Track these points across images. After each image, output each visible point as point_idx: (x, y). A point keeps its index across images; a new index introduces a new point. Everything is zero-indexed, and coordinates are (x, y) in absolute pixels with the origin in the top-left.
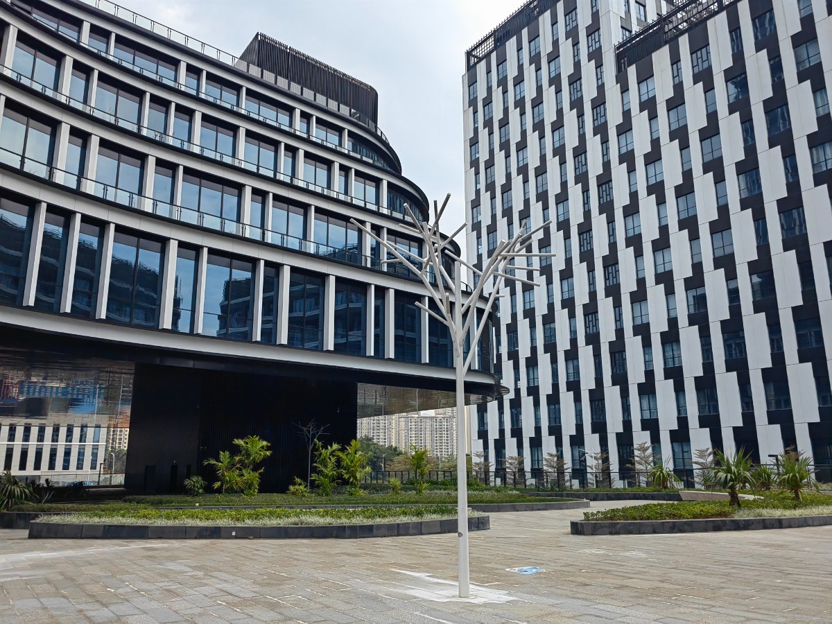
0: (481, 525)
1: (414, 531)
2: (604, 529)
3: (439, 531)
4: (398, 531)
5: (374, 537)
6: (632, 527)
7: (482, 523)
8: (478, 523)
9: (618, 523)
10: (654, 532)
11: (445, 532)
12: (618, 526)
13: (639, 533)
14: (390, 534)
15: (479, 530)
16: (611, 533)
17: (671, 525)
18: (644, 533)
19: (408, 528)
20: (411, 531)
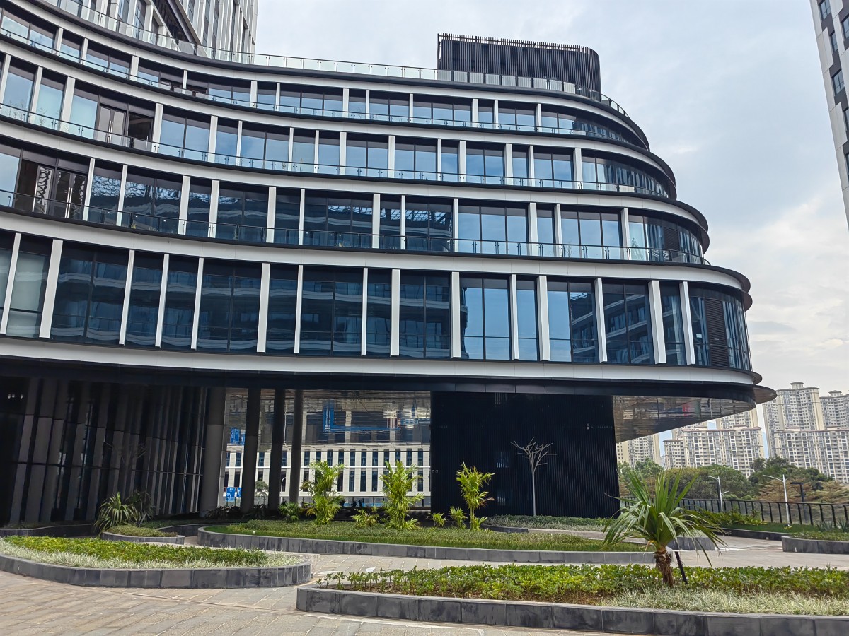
0: (262, 580)
1: (151, 583)
2: (324, 603)
3: (188, 584)
4: (129, 581)
5: (100, 586)
6: (365, 605)
7: (266, 577)
8: (259, 578)
9: (345, 595)
10: (402, 617)
11: (196, 587)
12: (345, 600)
13: (377, 617)
14: (118, 584)
15: (259, 587)
16: (333, 612)
17: (435, 606)
18: (384, 617)
19: (143, 578)
20: (146, 582)
